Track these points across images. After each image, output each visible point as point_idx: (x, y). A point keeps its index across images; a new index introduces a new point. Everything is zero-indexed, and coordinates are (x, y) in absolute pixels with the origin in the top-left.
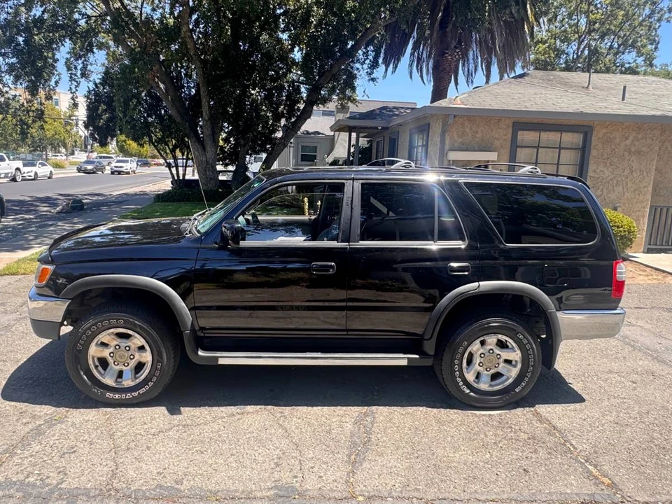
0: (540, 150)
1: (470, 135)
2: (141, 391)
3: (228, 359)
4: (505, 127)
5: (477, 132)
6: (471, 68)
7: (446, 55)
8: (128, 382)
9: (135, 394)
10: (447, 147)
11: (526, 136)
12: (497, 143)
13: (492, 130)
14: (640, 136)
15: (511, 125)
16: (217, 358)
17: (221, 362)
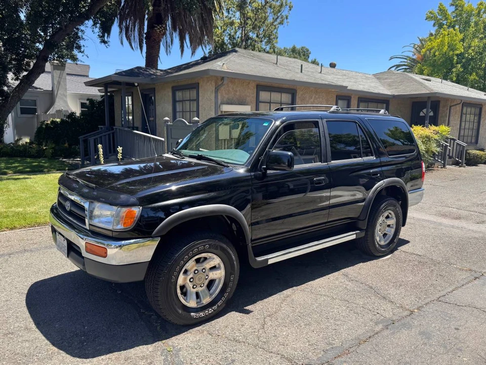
0: (271, 104)
1: (233, 93)
2: (219, 304)
3: (274, 258)
4: (252, 88)
5: (236, 91)
6: (168, 41)
7: (156, 28)
8: (206, 300)
9: (215, 307)
10: (219, 102)
11: (264, 95)
12: (248, 99)
13: (245, 90)
14: (317, 97)
15: (255, 87)
16: (267, 260)
17: (270, 262)
